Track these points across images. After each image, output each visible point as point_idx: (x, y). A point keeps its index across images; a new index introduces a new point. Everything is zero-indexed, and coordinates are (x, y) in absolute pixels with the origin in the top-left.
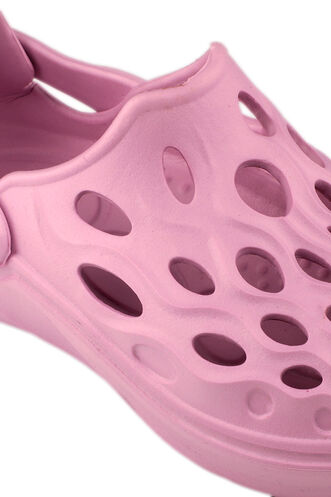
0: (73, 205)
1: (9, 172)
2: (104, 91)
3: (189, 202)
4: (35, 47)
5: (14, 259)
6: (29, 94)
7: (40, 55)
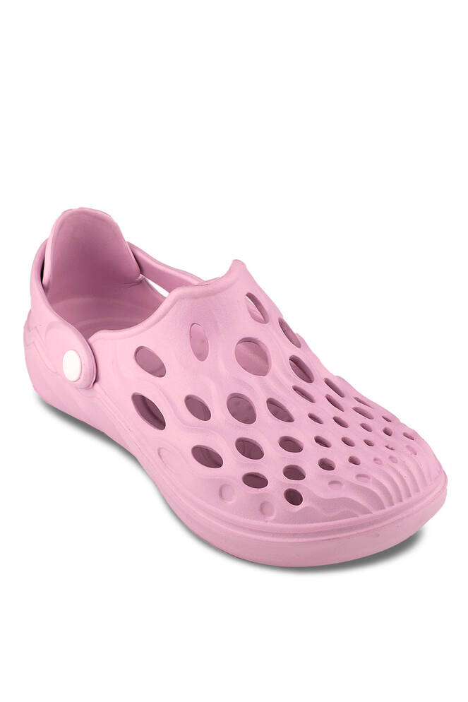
0: (133, 354)
1: (102, 329)
2: (171, 280)
3: (204, 360)
4: (139, 254)
5: (96, 384)
6: (138, 284)
7: (148, 265)
